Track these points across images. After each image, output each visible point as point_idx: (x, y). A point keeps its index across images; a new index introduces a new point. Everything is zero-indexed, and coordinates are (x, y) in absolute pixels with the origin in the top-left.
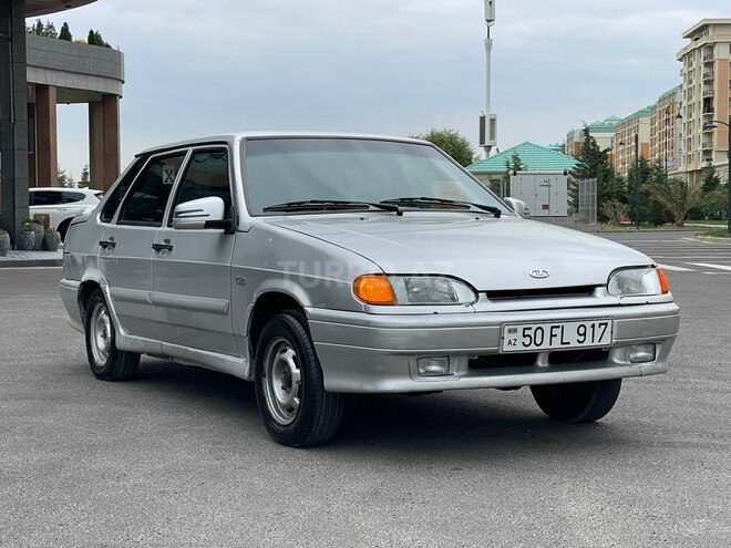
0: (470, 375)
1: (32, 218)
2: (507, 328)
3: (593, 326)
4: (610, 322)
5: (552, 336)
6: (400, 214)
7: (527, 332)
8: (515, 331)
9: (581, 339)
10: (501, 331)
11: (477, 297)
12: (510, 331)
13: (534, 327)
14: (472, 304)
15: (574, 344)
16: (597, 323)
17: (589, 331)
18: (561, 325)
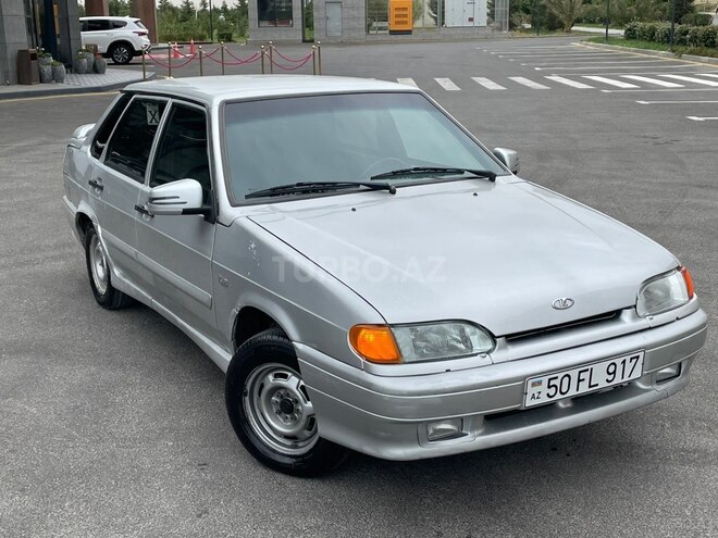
0: (487, 432)
1: (84, 48)
2: (530, 382)
3: (624, 362)
4: (641, 354)
5: (579, 381)
6: (393, 192)
7: (552, 383)
8: (540, 383)
9: (611, 377)
10: (523, 387)
11: (495, 343)
12: (534, 385)
13: (560, 375)
14: (488, 352)
15: (603, 384)
16: (628, 358)
17: (619, 367)
18: (589, 367)
